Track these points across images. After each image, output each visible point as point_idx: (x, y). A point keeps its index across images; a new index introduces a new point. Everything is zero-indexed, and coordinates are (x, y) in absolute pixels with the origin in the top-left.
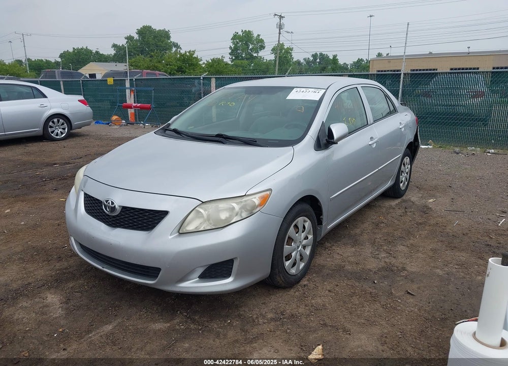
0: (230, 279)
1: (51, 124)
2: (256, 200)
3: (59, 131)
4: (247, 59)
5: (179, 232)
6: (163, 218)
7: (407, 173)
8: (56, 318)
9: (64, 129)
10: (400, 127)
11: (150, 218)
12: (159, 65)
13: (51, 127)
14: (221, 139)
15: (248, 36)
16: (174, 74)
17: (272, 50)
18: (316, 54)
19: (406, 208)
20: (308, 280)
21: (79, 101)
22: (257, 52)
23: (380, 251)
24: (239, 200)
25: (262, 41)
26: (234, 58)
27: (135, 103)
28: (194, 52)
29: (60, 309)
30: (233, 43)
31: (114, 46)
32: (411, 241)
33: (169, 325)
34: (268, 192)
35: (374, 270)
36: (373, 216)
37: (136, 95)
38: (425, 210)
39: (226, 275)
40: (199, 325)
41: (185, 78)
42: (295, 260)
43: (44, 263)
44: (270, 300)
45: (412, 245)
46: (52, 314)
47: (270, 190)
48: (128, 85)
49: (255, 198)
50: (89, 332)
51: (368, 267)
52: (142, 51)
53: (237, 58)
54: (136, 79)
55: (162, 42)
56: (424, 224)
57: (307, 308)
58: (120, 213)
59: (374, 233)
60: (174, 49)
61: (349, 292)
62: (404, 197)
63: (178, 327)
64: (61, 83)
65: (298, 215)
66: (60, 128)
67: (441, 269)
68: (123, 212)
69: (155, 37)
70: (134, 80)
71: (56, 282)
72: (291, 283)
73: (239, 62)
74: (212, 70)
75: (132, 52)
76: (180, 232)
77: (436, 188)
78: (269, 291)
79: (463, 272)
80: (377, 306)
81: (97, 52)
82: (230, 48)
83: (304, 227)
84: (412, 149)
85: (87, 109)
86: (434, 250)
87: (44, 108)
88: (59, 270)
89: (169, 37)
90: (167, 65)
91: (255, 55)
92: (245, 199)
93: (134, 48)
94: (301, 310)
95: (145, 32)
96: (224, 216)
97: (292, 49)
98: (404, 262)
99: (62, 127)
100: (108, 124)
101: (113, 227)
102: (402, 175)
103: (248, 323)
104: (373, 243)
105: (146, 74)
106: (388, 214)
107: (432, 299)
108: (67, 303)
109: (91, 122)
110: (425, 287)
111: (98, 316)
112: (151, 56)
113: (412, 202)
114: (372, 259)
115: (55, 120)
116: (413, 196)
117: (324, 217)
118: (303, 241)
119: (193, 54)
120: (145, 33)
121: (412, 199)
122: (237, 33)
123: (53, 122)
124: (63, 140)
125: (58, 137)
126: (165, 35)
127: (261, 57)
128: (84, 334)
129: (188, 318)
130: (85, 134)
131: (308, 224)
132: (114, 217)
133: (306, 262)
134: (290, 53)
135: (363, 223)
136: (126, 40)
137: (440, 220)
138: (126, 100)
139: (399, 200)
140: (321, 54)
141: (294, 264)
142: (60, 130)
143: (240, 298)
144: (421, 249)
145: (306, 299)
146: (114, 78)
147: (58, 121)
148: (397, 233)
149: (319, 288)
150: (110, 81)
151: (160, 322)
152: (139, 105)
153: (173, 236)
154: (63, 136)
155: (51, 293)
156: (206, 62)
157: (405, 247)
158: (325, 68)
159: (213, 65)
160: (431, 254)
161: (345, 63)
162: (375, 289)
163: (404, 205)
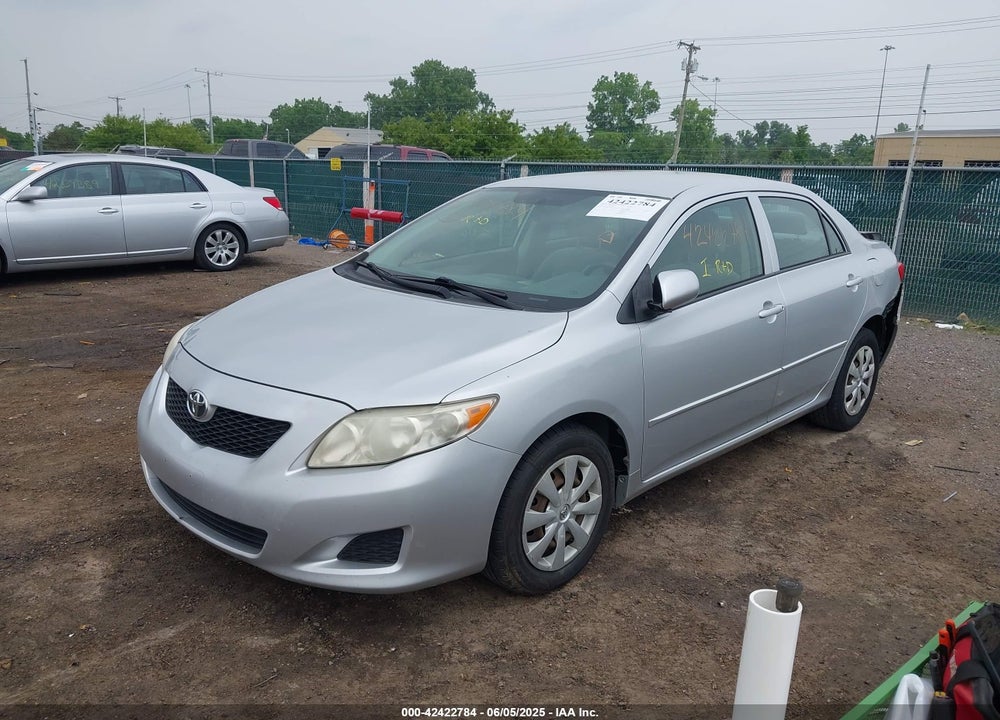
0: (395, 568)
1: (210, 239)
2: (461, 416)
3: (223, 252)
4: (622, 129)
5: (307, 464)
6: (280, 435)
7: (866, 381)
8: (84, 604)
9: (233, 250)
10: (848, 284)
11: (259, 433)
12: (441, 136)
13: (209, 245)
14: (444, 289)
15: (627, 85)
16: (468, 155)
17: (673, 114)
18: (765, 123)
19: (849, 454)
20: (582, 585)
21: (265, 199)
22: (642, 116)
23: (758, 541)
24: (424, 412)
25: (654, 94)
26: (595, 126)
27: (376, 207)
28: (511, 113)
29: (100, 587)
30: (596, 97)
31: (370, 97)
32: (834, 526)
33: (278, 641)
34: (490, 402)
35: (727, 579)
36: (770, 464)
37: (380, 194)
38: (892, 462)
39: (387, 558)
40: (334, 650)
41: (471, 164)
42: (554, 539)
43: (106, 499)
44: (491, 616)
45: (833, 533)
46: (81, 595)
47: (496, 397)
48: (366, 173)
49: (459, 410)
50: (130, 637)
51: (719, 571)
52: (420, 108)
53: (601, 126)
54: (382, 163)
55: (459, 93)
56: (878, 491)
57: (558, 641)
58: (213, 419)
59: (761, 502)
60: (480, 107)
61: (656, 618)
62: (854, 431)
63: (292, 649)
64: (251, 164)
65: (565, 451)
66: (226, 249)
67: (877, 593)
68: (219, 417)
69: (446, 82)
70: (379, 164)
71: (110, 537)
72: (541, 587)
73: (604, 134)
74: (543, 149)
75: (400, 110)
76: (311, 464)
77: (933, 417)
78: (496, 598)
79: (924, 604)
80: (706, 655)
81: (338, 109)
82: (590, 106)
83: (579, 475)
84: (880, 331)
85: (279, 215)
86: (878, 551)
87: (199, 210)
88: (126, 513)
89: (472, 84)
90: (457, 137)
91: (638, 121)
92: (438, 411)
93: (406, 103)
94: (543, 645)
95: (429, 72)
96: (399, 441)
97: (713, 113)
98: (801, 568)
99: (230, 246)
100: (323, 245)
101: (202, 444)
102: (849, 383)
103: (428, 657)
104: (749, 522)
105: (407, 153)
106: (806, 463)
107: (832, 654)
108: (115, 578)
109: (285, 239)
110: (826, 627)
111: (158, 609)
112: (429, 120)
113: (869, 443)
114: (734, 555)
115: (219, 233)
116: (875, 431)
117: (633, 460)
118: (574, 503)
119: (509, 118)
120: (429, 75)
121: (873, 436)
122: (607, 78)
123: (214, 237)
124: (230, 270)
125: (221, 265)
126: (466, 78)
127: (649, 126)
128: (120, 639)
129: (320, 632)
130: (274, 261)
131: (590, 470)
132: (203, 425)
133: (581, 548)
134: (711, 120)
135: (745, 477)
136: (393, 87)
137: (917, 486)
138: (362, 202)
139: (843, 435)
140: (775, 124)
141: (549, 551)
142: (225, 252)
143: (433, 606)
144: (849, 544)
145: (564, 622)
146: (342, 158)
147: (224, 235)
148: (809, 506)
149: (600, 603)
150: (336, 164)
151: (263, 635)
152: (380, 212)
153: (295, 472)
154: (229, 263)
155: (95, 556)
156: (533, 134)
157: (814, 537)
158: (779, 153)
159: (547, 139)
160: (867, 557)
161: (824, 145)
162: (716, 618)
163: (848, 446)
